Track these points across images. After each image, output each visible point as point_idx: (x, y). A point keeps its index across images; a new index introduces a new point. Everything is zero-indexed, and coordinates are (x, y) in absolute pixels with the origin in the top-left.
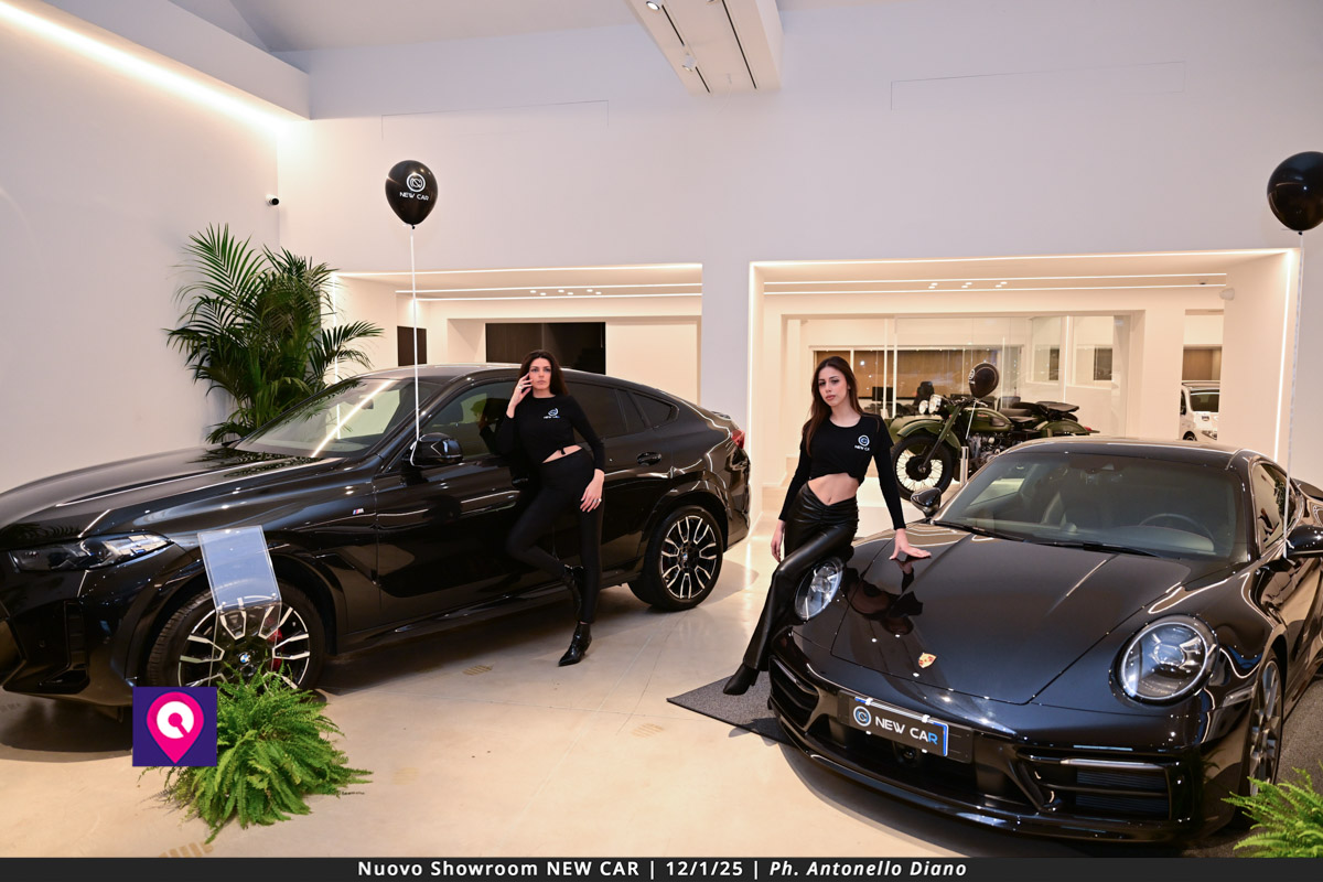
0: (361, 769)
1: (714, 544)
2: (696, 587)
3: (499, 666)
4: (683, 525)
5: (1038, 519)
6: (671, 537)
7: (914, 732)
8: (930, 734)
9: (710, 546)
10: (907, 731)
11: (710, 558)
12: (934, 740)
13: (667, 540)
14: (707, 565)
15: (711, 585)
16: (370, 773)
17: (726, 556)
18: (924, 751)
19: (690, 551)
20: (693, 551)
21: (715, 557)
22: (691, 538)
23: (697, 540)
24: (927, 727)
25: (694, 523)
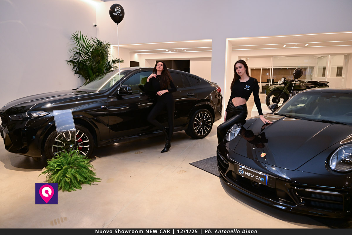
0: (98, 178)
1: (210, 120)
2: (204, 132)
3: (144, 152)
4: (201, 114)
5: (311, 113)
6: (197, 118)
7: (257, 177)
8: (262, 178)
9: (209, 121)
10: (254, 177)
11: (209, 124)
12: (263, 180)
13: (196, 119)
14: (208, 126)
15: (209, 132)
16: (101, 179)
17: (214, 124)
18: (260, 183)
19: (203, 122)
20: (204, 122)
21: (210, 124)
22: (203, 118)
23: (205, 119)
24: (261, 176)
25: (204, 114)
